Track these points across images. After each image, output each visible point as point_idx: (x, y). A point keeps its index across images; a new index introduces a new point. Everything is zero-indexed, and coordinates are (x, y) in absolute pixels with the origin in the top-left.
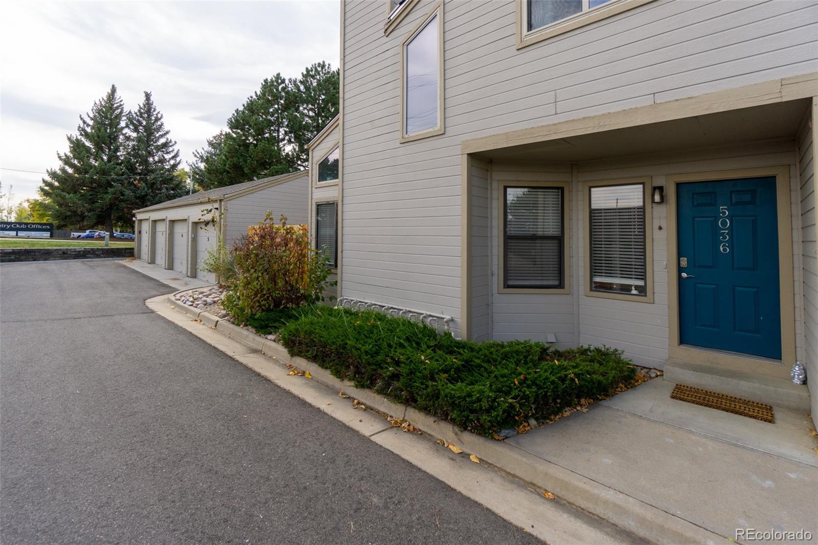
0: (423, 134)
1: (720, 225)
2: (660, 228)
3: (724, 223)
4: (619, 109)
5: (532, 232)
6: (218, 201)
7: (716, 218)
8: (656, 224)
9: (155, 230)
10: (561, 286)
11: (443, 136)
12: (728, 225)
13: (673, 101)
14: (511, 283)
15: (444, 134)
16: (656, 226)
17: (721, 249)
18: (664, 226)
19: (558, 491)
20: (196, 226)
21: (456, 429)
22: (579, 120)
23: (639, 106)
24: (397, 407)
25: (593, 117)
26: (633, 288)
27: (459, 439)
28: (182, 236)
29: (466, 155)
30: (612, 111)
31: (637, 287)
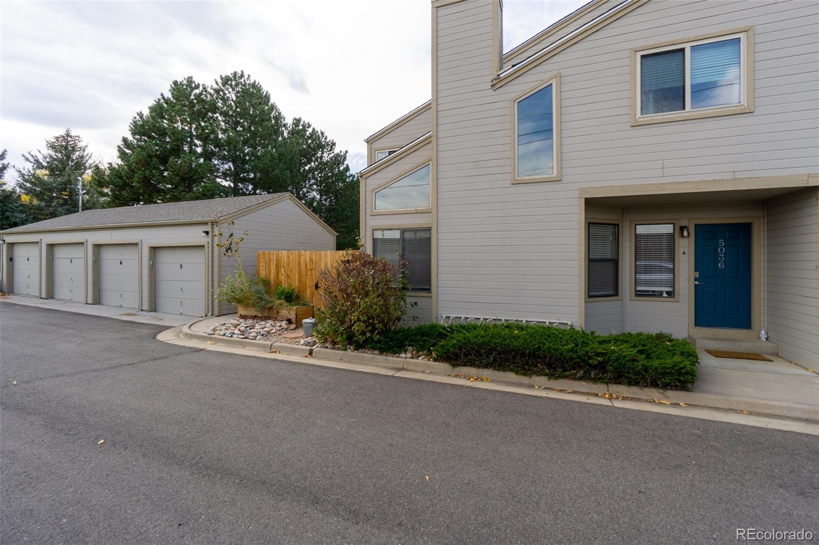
0: (540, 179)
1: (719, 251)
2: (684, 253)
3: (722, 250)
4: (710, 179)
5: (600, 257)
6: (210, 224)
7: (717, 247)
8: (682, 251)
9: (53, 256)
10: (616, 294)
11: (559, 182)
12: (724, 251)
13: (747, 178)
14: (592, 294)
15: (560, 180)
16: (681, 252)
17: (720, 266)
18: (687, 252)
19: (749, 409)
20: (155, 252)
21: (661, 391)
22: (682, 183)
23: (725, 178)
24: (598, 386)
25: (693, 182)
26: (664, 293)
27: (665, 396)
28: (121, 263)
29: (584, 199)
30: (706, 179)
31: (668, 293)
